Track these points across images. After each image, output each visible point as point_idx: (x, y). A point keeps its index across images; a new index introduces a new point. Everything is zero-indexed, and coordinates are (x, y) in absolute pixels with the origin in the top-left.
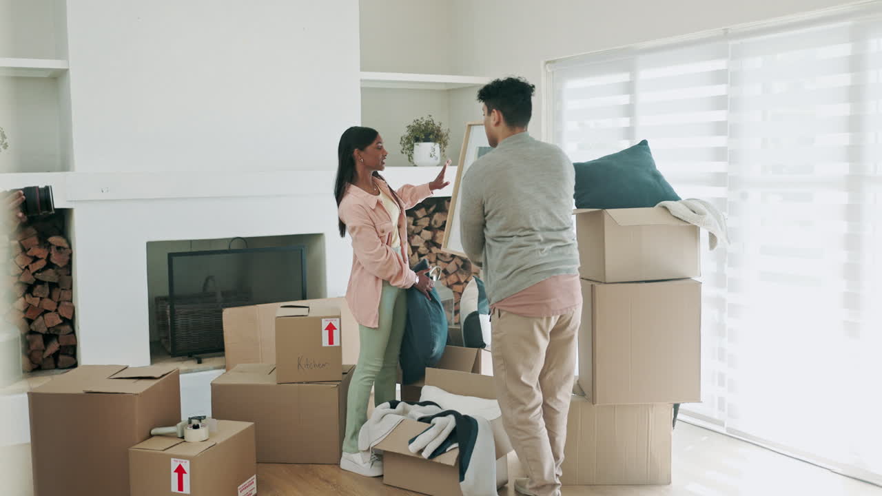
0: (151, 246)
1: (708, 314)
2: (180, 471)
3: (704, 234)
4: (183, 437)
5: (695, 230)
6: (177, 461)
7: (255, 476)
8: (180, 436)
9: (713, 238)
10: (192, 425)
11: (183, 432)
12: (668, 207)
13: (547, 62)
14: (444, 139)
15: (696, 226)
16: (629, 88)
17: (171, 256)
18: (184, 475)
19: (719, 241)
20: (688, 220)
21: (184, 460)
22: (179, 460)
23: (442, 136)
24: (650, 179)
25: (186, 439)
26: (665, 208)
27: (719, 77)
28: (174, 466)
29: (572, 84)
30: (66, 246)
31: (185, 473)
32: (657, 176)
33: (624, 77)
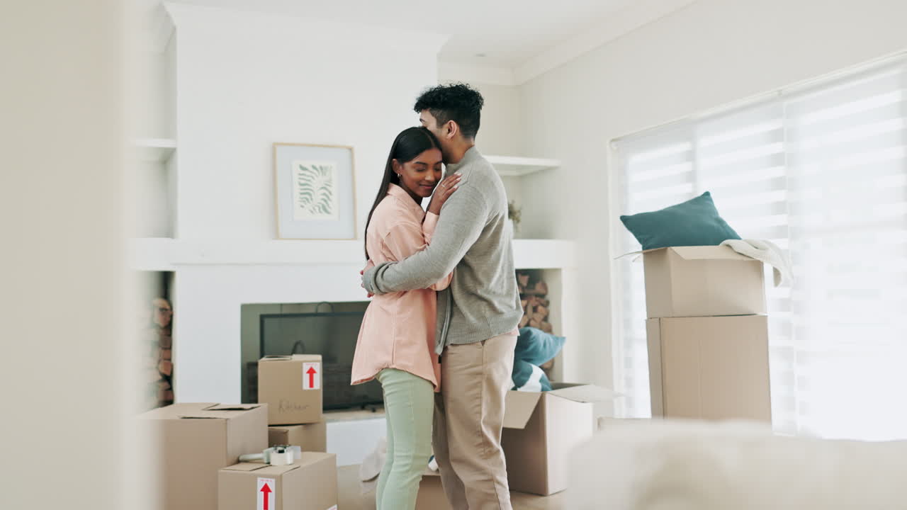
0: (246, 308)
1: (776, 366)
2: (266, 489)
3: (768, 270)
4: (269, 463)
5: (758, 266)
6: (262, 480)
7: (336, 506)
8: (266, 462)
9: (777, 273)
10: (277, 451)
11: (269, 458)
12: (731, 245)
13: (613, 140)
14: (517, 215)
15: (759, 261)
16: (691, 156)
17: (263, 318)
18: (269, 493)
19: (783, 277)
20: (751, 256)
21: (269, 479)
22: (265, 479)
23: (515, 213)
24: (715, 224)
25: (271, 464)
26: (728, 246)
27: (776, 136)
28: (260, 486)
29: (636, 159)
30: (168, 307)
31: (270, 491)
32: (720, 222)
33: (685, 147)
